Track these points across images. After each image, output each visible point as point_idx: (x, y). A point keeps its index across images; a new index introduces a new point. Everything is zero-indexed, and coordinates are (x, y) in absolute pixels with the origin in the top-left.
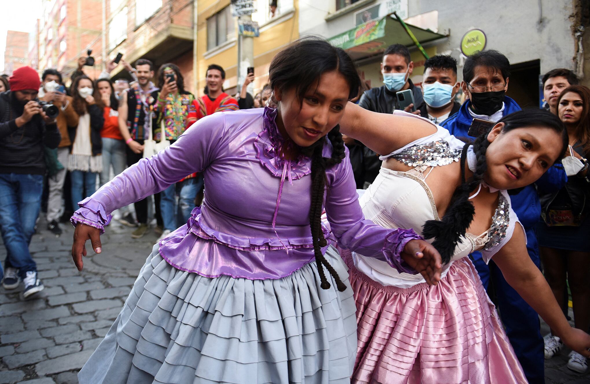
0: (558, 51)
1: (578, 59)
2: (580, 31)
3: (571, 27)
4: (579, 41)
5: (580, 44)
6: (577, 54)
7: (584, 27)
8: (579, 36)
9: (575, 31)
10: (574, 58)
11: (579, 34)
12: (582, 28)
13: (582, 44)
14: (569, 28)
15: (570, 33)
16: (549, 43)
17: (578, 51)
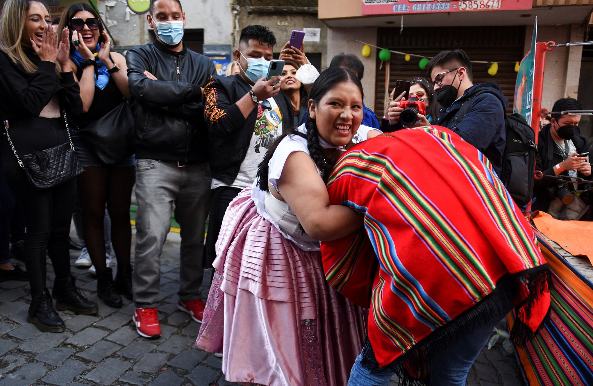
0: (219, 24)
1: (235, 34)
2: (237, 10)
3: (230, 4)
4: (236, 18)
5: (237, 21)
6: (234, 31)
7: (240, 7)
8: (236, 15)
9: (234, 9)
10: (233, 34)
11: (235, 12)
12: (238, 7)
13: (239, 22)
14: (229, 5)
15: (230, 9)
16: (212, 15)
17: (235, 28)
